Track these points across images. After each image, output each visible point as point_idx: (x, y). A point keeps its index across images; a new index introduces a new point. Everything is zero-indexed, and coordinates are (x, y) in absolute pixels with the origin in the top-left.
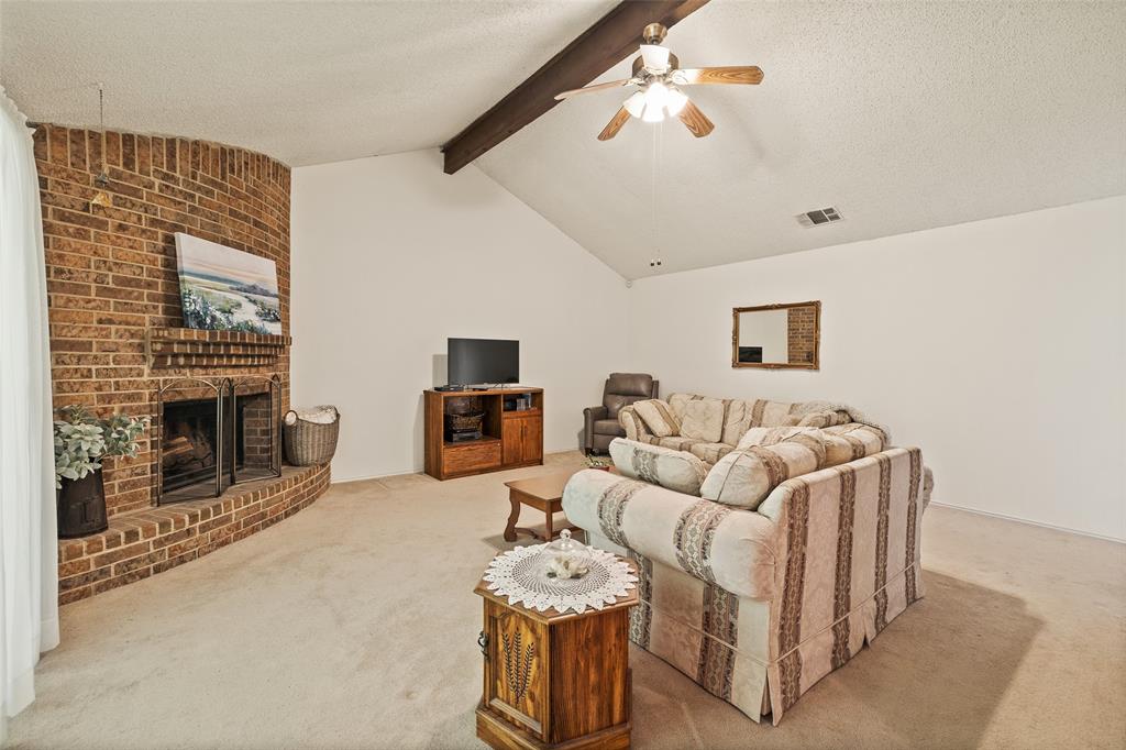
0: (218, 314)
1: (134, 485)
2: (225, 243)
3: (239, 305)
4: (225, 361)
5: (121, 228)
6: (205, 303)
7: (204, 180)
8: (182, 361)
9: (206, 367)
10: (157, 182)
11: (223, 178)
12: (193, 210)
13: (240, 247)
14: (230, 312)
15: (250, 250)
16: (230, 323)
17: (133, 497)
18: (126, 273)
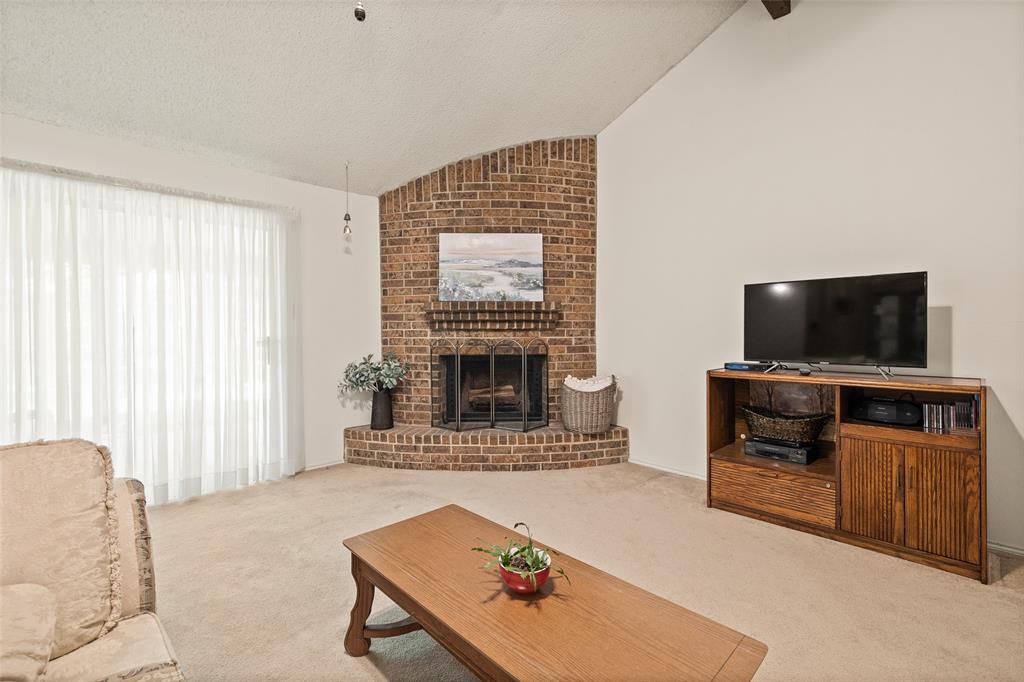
0: (467, 289)
1: (422, 408)
2: (489, 230)
3: (491, 279)
4: (479, 326)
5: (417, 240)
6: (455, 281)
7: (468, 187)
8: (445, 325)
9: (469, 330)
10: (434, 202)
11: (486, 179)
12: (459, 213)
13: (506, 230)
14: (480, 286)
15: (517, 230)
16: (478, 294)
17: (422, 416)
18: (419, 269)
